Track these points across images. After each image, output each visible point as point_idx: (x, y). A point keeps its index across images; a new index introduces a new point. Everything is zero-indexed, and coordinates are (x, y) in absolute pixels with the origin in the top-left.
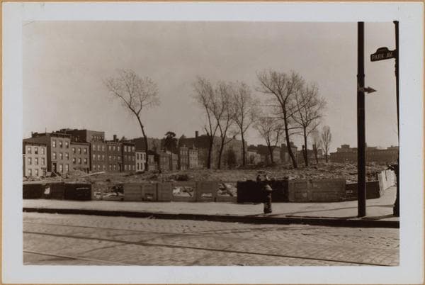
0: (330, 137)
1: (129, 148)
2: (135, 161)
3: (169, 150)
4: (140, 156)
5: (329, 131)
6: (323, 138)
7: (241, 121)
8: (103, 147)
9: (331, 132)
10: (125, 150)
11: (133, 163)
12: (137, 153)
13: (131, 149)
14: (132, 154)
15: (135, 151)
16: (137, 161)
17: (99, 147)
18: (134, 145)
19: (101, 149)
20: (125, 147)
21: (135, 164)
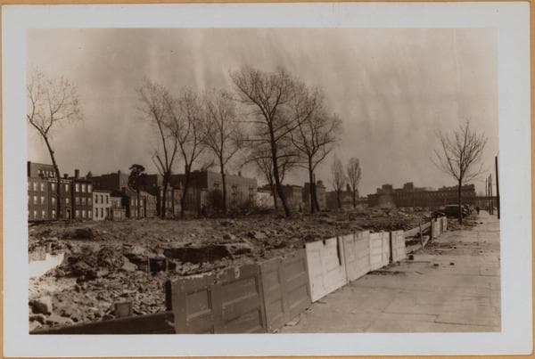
0: (359, 173)
1: (83, 186)
2: (92, 206)
3: (145, 190)
4: (100, 198)
5: (357, 165)
6: (350, 174)
7: (220, 148)
8: (42, 185)
9: (361, 166)
10: (77, 190)
11: (89, 208)
12: (94, 193)
13: (86, 188)
14: (88, 195)
15: (93, 190)
16: (95, 205)
17: (35, 185)
18: (90, 183)
19: (39, 187)
20: (77, 186)
21: (91, 210)
